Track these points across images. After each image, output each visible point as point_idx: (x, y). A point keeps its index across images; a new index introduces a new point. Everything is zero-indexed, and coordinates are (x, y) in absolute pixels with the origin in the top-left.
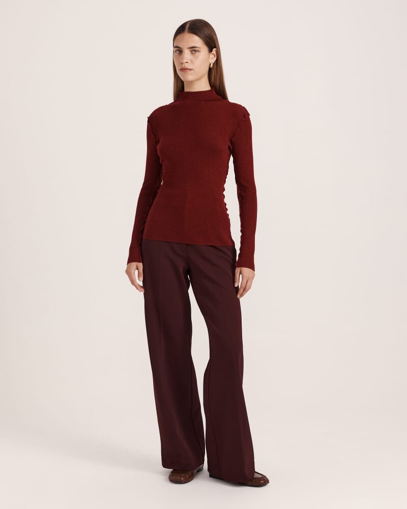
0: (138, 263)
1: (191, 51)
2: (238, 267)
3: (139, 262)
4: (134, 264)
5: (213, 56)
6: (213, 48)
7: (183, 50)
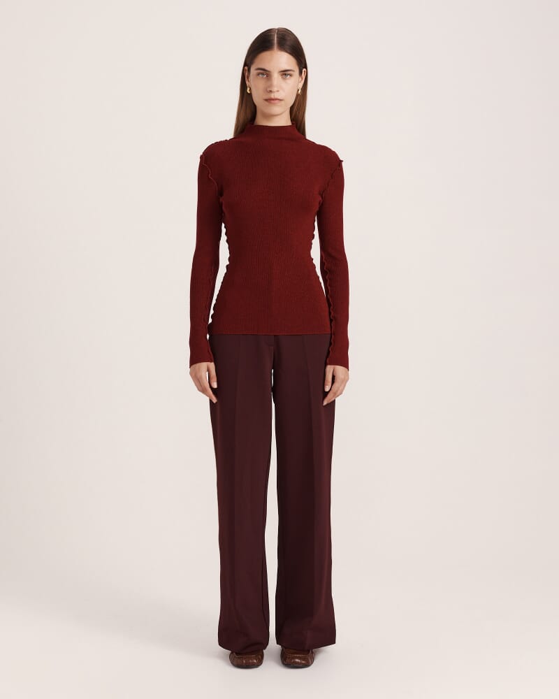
0: (209, 363)
1: (282, 75)
2: (330, 364)
3: (211, 362)
4: (204, 365)
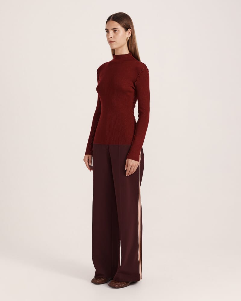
1: (114, 31)
5: (129, 33)
6: (129, 29)
7: (109, 31)
